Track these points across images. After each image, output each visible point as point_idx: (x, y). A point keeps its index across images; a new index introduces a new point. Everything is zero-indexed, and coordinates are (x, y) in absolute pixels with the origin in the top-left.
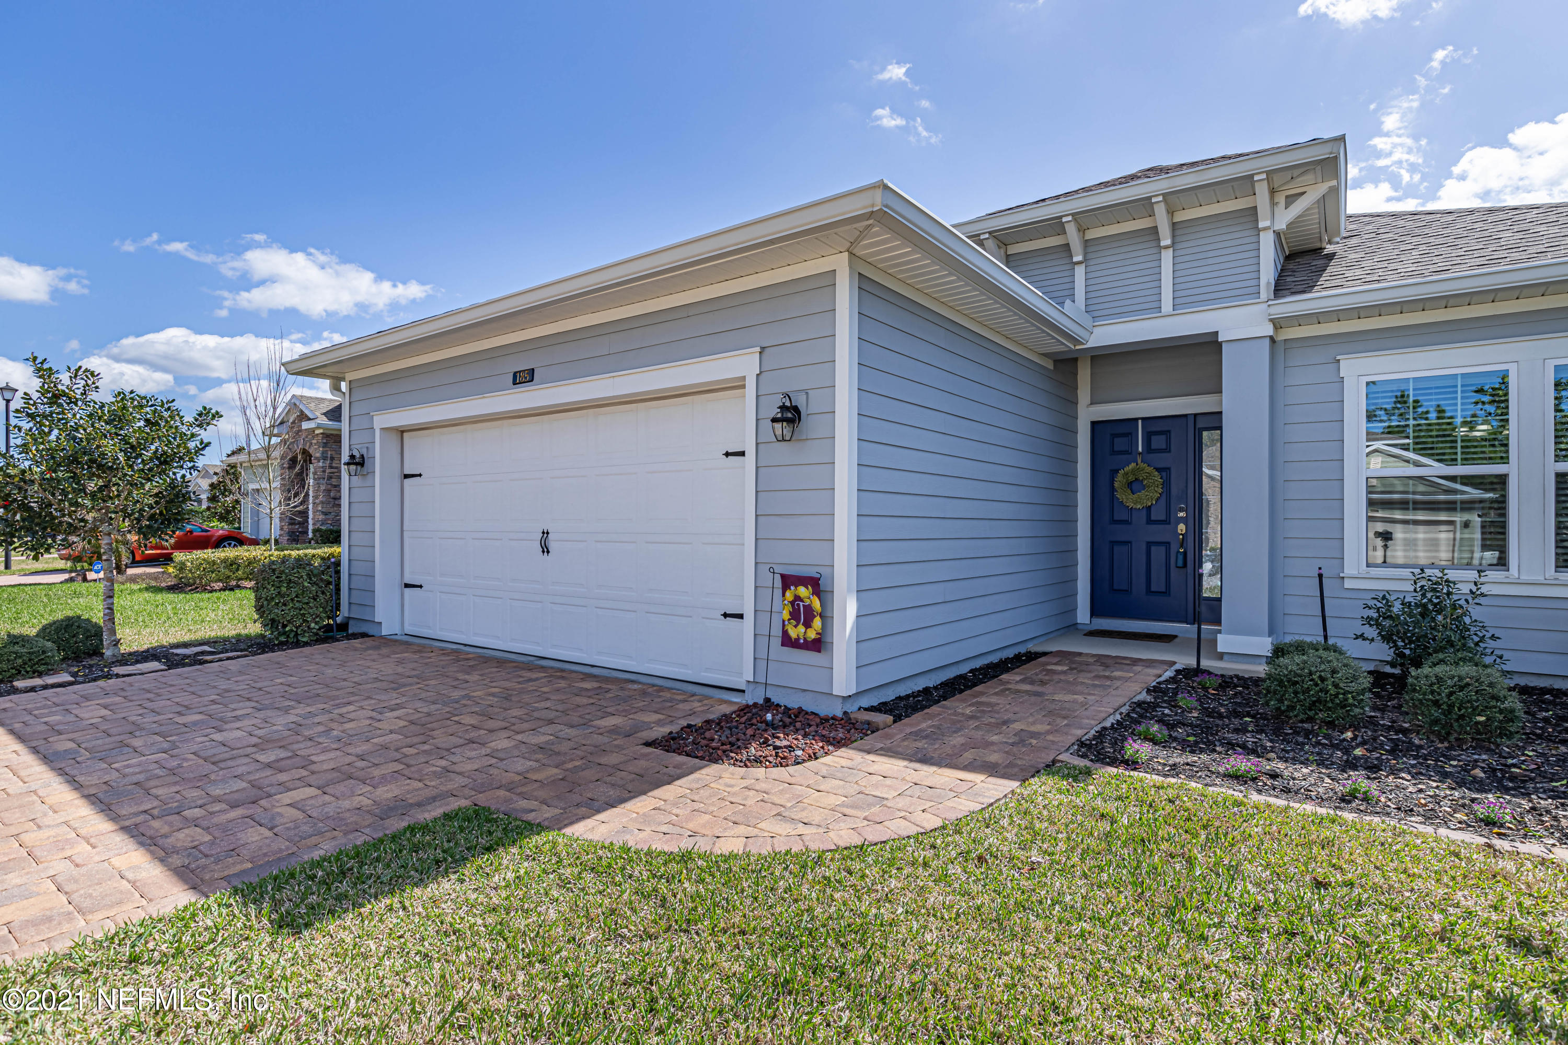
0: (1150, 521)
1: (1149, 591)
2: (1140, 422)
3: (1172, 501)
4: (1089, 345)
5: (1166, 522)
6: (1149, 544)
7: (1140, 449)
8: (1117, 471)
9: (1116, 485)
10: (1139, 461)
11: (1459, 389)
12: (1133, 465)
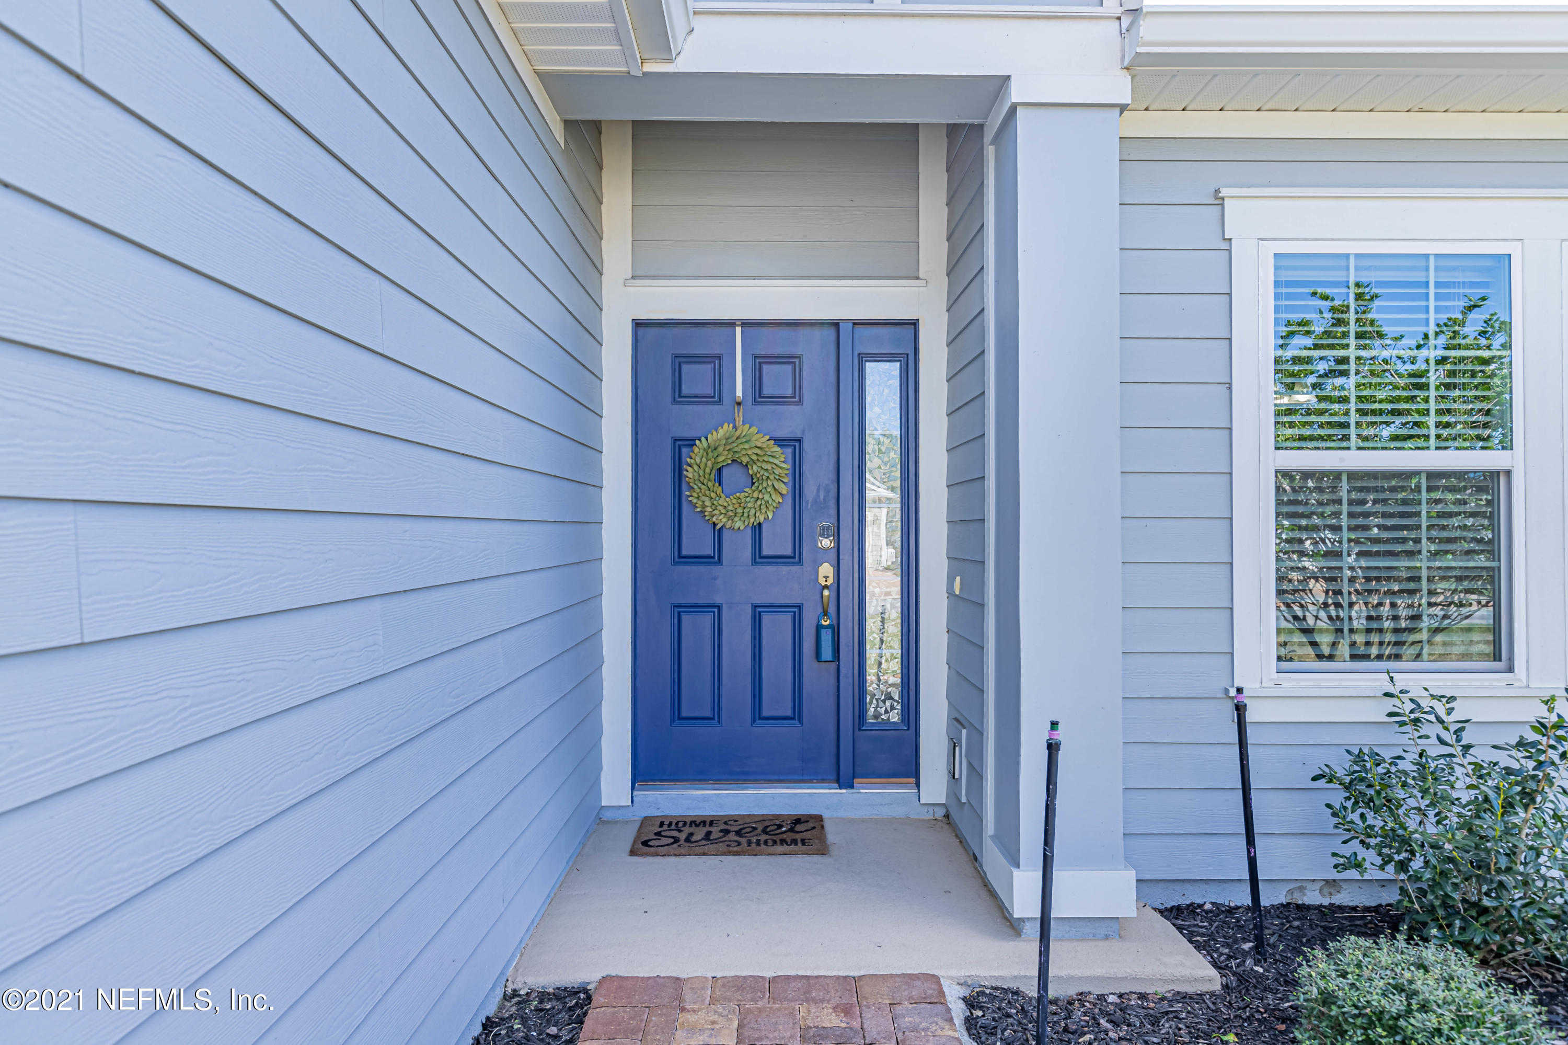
0: (759, 558)
1: (758, 715)
2: (739, 330)
3: (805, 514)
4: (682, 65)
5: (795, 558)
6: (758, 612)
7: (739, 393)
8: (691, 442)
9: (690, 473)
10: (739, 421)
11: (1432, 290)
12: (726, 428)
